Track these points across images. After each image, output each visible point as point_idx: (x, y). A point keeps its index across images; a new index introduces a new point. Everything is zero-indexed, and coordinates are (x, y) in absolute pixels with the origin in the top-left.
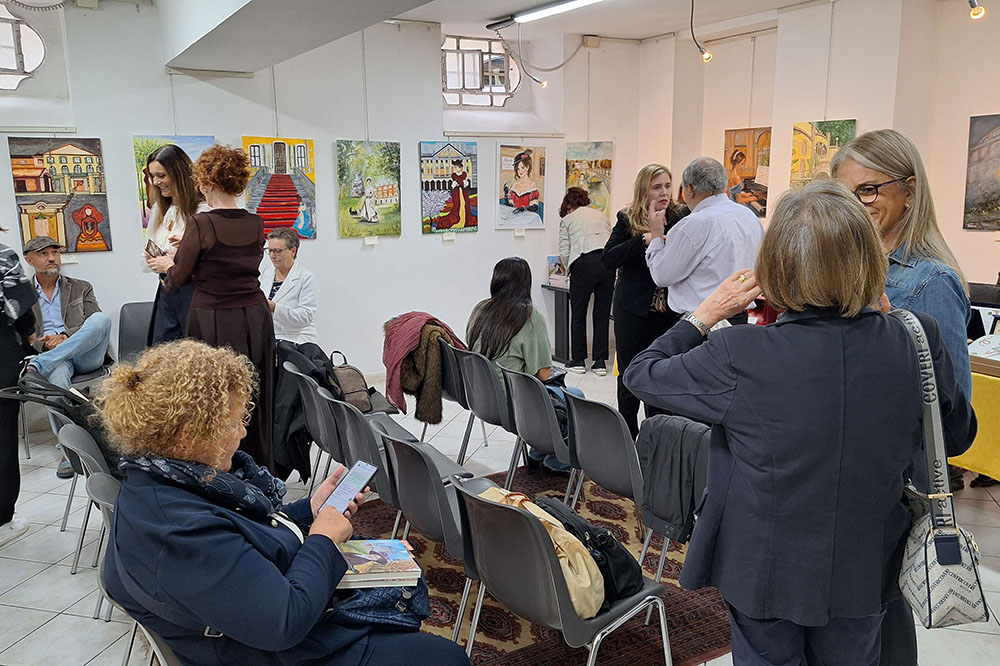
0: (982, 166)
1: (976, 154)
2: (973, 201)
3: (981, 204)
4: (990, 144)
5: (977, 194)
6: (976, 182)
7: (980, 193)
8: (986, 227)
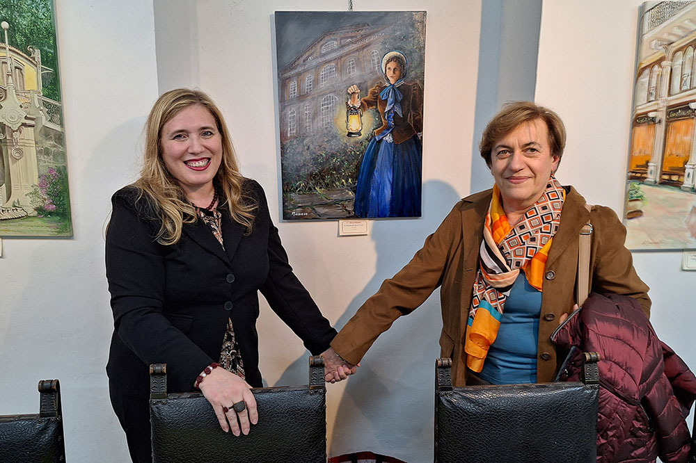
0: (307, 107)
1: (293, 85)
2: (298, 170)
3: (311, 175)
4: (318, 67)
5: (302, 157)
6: (300, 137)
7: (307, 156)
8: (324, 214)
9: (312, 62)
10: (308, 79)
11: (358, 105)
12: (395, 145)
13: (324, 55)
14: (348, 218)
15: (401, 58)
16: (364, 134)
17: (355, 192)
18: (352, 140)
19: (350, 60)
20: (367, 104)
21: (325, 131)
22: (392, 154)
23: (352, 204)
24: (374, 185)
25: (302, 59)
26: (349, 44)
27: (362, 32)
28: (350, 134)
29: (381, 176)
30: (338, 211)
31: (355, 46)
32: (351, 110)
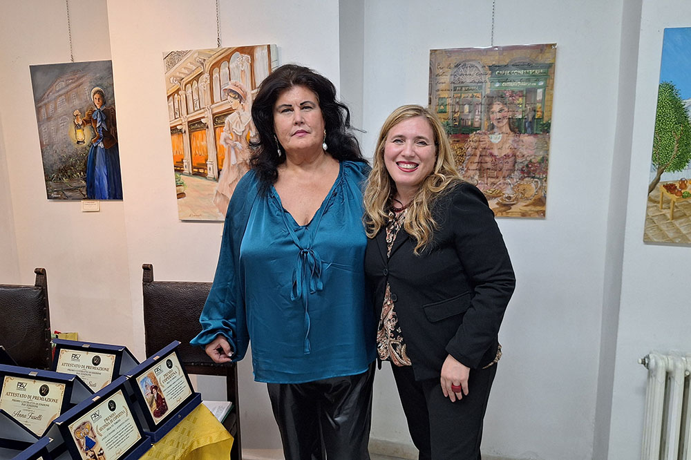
0: (52, 123)
1: (43, 110)
2: (52, 167)
3: (60, 170)
4: (56, 99)
5: (53, 157)
6: (51, 144)
7: (56, 157)
8: (70, 196)
9: (52, 96)
10: (51, 107)
11: (80, 123)
12: (106, 150)
13: (58, 91)
14: (84, 199)
15: (102, 92)
16: (87, 142)
17: (86, 181)
18: (80, 146)
19: (73, 94)
20: (86, 122)
21: (64, 141)
22: (104, 155)
23: (85, 189)
24: (97, 176)
25: (46, 95)
26: (70, 84)
27: (77, 76)
28: (78, 142)
29: (99, 170)
30: (77, 194)
31: (74, 85)
32: (77, 126)
